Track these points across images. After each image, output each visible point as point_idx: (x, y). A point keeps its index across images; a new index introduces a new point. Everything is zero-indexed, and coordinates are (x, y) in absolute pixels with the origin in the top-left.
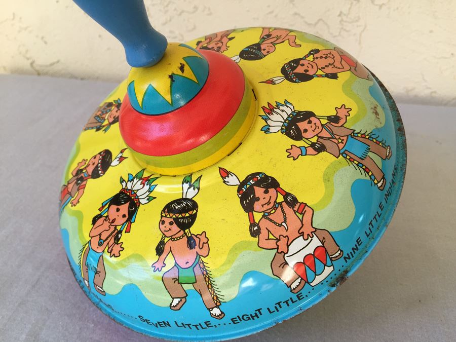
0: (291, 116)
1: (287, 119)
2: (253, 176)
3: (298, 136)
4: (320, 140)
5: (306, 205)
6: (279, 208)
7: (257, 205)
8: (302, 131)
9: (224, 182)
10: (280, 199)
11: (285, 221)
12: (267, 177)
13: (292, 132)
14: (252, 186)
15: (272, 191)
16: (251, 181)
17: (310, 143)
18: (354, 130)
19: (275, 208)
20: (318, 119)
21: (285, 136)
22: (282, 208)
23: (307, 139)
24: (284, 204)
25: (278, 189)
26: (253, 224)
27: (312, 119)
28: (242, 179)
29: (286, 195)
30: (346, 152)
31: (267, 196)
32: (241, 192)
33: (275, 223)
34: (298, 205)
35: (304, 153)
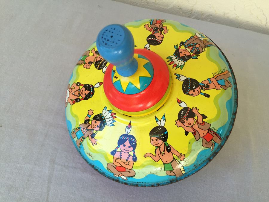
0: (105, 122)
1: (105, 119)
2: (93, 93)
3: (95, 118)
4: (89, 124)
5: (74, 104)
6: (78, 95)
7: (84, 89)
8: (96, 121)
9: (99, 83)
10: (80, 97)
11: (74, 95)
12: (89, 97)
13: (99, 117)
14: (90, 91)
15: (84, 96)
16: (92, 92)
17: (90, 120)
18: (85, 139)
19: (79, 94)
20: (97, 131)
21: (99, 114)
22: (78, 96)
23: (92, 120)
24: (78, 97)
25: (84, 99)
26: (80, 84)
27: (98, 128)
28: (95, 89)
29: (80, 100)
30: (79, 129)
31: (84, 94)
32: (91, 86)
33: (76, 91)
34: (75, 101)
35: (88, 115)
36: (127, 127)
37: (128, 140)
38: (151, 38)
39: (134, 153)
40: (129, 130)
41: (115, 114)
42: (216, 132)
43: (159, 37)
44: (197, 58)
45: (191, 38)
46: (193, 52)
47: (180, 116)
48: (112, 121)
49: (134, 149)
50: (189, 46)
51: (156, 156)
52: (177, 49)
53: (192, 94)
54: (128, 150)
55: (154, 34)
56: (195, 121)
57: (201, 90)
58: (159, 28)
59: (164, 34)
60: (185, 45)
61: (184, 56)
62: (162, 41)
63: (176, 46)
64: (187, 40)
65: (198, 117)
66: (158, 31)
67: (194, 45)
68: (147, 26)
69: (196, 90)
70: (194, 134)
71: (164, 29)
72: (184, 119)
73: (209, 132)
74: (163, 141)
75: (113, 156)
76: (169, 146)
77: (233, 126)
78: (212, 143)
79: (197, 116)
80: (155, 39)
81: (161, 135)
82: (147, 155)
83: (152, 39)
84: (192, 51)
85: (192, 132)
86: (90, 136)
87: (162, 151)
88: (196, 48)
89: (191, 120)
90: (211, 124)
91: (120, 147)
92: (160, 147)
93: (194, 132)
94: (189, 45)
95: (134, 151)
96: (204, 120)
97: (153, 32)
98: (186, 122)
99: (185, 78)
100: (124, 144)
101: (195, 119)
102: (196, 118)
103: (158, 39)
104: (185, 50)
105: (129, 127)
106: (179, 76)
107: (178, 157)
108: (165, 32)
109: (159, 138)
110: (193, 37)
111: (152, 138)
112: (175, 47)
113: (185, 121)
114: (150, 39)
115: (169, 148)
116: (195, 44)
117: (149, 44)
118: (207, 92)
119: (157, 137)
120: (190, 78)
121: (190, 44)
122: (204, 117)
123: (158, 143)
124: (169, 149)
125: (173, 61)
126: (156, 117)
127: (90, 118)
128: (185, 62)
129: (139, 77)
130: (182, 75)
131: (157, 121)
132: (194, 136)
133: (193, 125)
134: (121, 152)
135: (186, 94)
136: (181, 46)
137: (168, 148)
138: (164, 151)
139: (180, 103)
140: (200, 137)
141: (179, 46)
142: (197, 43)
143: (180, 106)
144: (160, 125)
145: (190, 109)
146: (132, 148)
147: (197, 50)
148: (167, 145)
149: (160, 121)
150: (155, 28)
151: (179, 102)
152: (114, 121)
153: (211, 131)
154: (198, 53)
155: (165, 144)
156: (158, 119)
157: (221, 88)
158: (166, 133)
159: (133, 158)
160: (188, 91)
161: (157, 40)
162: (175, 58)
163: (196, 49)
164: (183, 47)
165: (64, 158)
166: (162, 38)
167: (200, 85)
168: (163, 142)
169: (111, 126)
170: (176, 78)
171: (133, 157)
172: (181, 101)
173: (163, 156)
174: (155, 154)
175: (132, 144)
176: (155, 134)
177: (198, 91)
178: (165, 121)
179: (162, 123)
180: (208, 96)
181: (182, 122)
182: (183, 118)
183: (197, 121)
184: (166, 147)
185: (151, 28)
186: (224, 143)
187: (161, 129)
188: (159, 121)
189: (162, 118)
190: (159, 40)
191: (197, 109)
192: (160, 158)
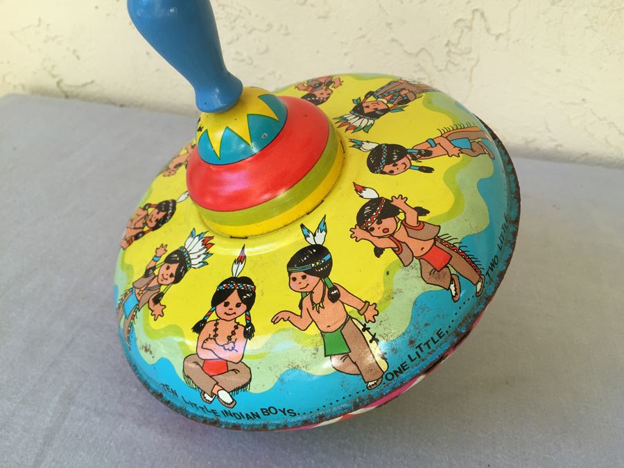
0: (189, 262)
2: (172, 214)
4: (153, 276)
5: (130, 245)
6: (142, 226)
7: (156, 211)
8: (170, 265)
10: (146, 229)
12: (164, 223)
13: (176, 255)
14: (168, 211)
15: (154, 224)
16: (171, 211)
17: (157, 267)
18: (139, 311)
19: (145, 223)
21: (177, 249)
22: (141, 228)
23: (161, 266)
24: (141, 230)
25: (152, 229)
26: (150, 206)
27: (172, 279)
29: (144, 234)
30: (131, 293)
31: (154, 220)
32: (171, 202)
33: (138, 221)
34: (133, 239)
35: (155, 258)
36: (235, 262)
37: (236, 291)
39: (248, 318)
40: (241, 266)
41: (211, 238)
42: (457, 245)
43: (322, 94)
44: (404, 110)
47: (362, 219)
48: (205, 256)
49: (249, 308)
50: (385, 96)
51: (301, 316)
52: (358, 104)
53: (391, 172)
54: (235, 313)
55: (313, 92)
56: (399, 224)
57: (412, 161)
58: (324, 83)
59: (332, 89)
60: (377, 95)
61: (374, 112)
62: (328, 98)
63: (357, 100)
64: (382, 88)
65: (405, 214)
66: (322, 87)
67: (396, 92)
68: (300, 86)
69: (399, 163)
70: (398, 251)
71: (334, 82)
72: (372, 223)
73: (438, 244)
74: (319, 278)
75: (197, 335)
76: (335, 288)
77: (513, 249)
78: (451, 275)
79: (404, 212)
80: (313, 98)
81: (316, 264)
82: (281, 316)
83: (309, 99)
84: (392, 101)
85: (392, 248)
86: (153, 299)
87: (317, 300)
88: (401, 95)
89: (389, 223)
90: (440, 226)
91: (215, 310)
92: (312, 292)
93: (398, 247)
94: (385, 94)
95: (247, 313)
96: (421, 218)
98: (376, 229)
99: (374, 146)
100: (226, 301)
101: (399, 220)
102: (401, 216)
103: (319, 98)
104: (376, 102)
105: (240, 261)
106: (359, 143)
107: (359, 311)
108: (336, 85)
109: (312, 272)
110: (395, 82)
111: (293, 275)
112: (355, 101)
113: (375, 225)
115: (335, 292)
116: (398, 91)
118: (426, 163)
119: (304, 271)
120: (386, 145)
121: (388, 91)
122: (422, 211)
123: (308, 285)
124: (334, 294)
125: (349, 121)
126: (302, 226)
127: (158, 263)
128: (374, 120)
129: (248, 115)
130: (368, 142)
131: (306, 236)
132: (398, 255)
133: (394, 233)
134: (217, 320)
135: (377, 173)
136: (369, 97)
137: (332, 293)
138: (322, 300)
139: (361, 192)
140: (413, 256)
142: (403, 89)
143: (362, 197)
144: (314, 243)
145: (386, 200)
146: (244, 307)
147: (403, 98)
148: (330, 286)
149: (314, 235)
151: (359, 189)
152: (208, 254)
153: (442, 241)
154: (405, 102)
155: (325, 284)
156: (309, 231)
157: (462, 153)
158: (327, 258)
159: (245, 329)
160: (382, 166)
161: (317, 98)
162: (354, 116)
163: (400, 97)
164: (371, 99)
165: (100, 392)
166: (328, 94)
167: (410, 154)
168: (321, 279)
169: (199, 267)
170: (353, 146)
171: (245, 327)
172: (364, 188)
173: (319, 312)
174: (298, 312)
175: (245, 297)
176: (299, 265)
177: (404, 163)
178: (326, 232)
179: (319, 240)
180: (429, 170)
181: (367, 230)
182: (369, 220)
183: (404, 223)
184: (327, 290)
186: (493, 289)
187: (315, 251)
188: (311, 235)
189: (318, 228)
190: (321, 99)
191: (402, 199)
192: (313, 320)
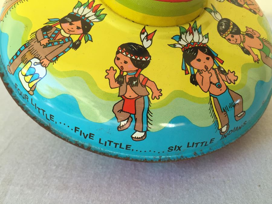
38: (141, 60)
43: (126, 62)
44: (49, 19)
45: (57, 57)
46: (56, 30)
50: (62, 40)
52: (87, 34)
55: (137, 71)
58: (127, 84)
59: (116, 68)
60: (70, 42)
61: (72, 21)
62: (118, 52)
63: (88, 40)
64: (64, 52)
66: (128, 77)
67: (52, 43)
68: (157, 94)
71: (116, 80)
80: (133, 57)
83: (138, 59)
84: (56, 32)
88: (49, 38)
94: (63, 42)
97: (140, 74)
103: (126, 56)
104: (71, 33)
108: (112, 73)
110: (51, 61)
112: (90, 39)
114: (144, 59)
116: (51, 45)
117: (143, 47)
121: (60, 45)
125: (94, 14)
128: (73, 12)
136: (77, 41)
141: (83, 41)
142: (45, 46)
147: (47, 35)
150: (137, 85)
154: (45, 29)
161: (129, 56)
162: (90, 19)
163: (49, 35)
164: (75, 38)
166: (118, 59)
185: (145, 86)
190: (124, 53)
